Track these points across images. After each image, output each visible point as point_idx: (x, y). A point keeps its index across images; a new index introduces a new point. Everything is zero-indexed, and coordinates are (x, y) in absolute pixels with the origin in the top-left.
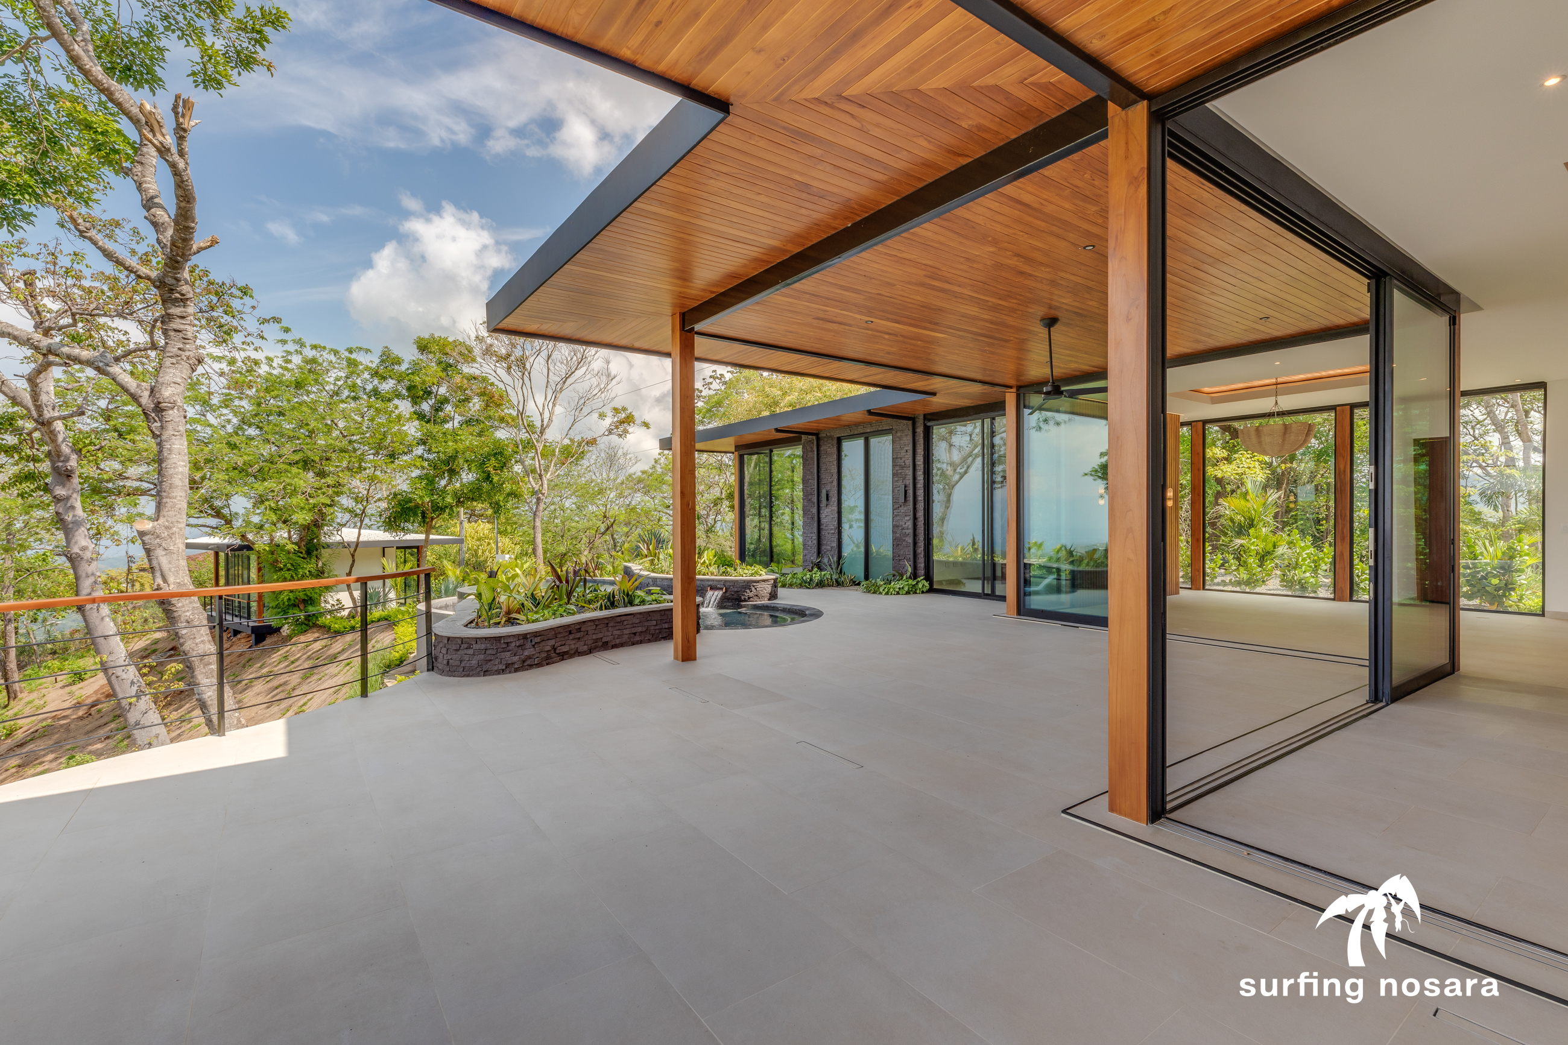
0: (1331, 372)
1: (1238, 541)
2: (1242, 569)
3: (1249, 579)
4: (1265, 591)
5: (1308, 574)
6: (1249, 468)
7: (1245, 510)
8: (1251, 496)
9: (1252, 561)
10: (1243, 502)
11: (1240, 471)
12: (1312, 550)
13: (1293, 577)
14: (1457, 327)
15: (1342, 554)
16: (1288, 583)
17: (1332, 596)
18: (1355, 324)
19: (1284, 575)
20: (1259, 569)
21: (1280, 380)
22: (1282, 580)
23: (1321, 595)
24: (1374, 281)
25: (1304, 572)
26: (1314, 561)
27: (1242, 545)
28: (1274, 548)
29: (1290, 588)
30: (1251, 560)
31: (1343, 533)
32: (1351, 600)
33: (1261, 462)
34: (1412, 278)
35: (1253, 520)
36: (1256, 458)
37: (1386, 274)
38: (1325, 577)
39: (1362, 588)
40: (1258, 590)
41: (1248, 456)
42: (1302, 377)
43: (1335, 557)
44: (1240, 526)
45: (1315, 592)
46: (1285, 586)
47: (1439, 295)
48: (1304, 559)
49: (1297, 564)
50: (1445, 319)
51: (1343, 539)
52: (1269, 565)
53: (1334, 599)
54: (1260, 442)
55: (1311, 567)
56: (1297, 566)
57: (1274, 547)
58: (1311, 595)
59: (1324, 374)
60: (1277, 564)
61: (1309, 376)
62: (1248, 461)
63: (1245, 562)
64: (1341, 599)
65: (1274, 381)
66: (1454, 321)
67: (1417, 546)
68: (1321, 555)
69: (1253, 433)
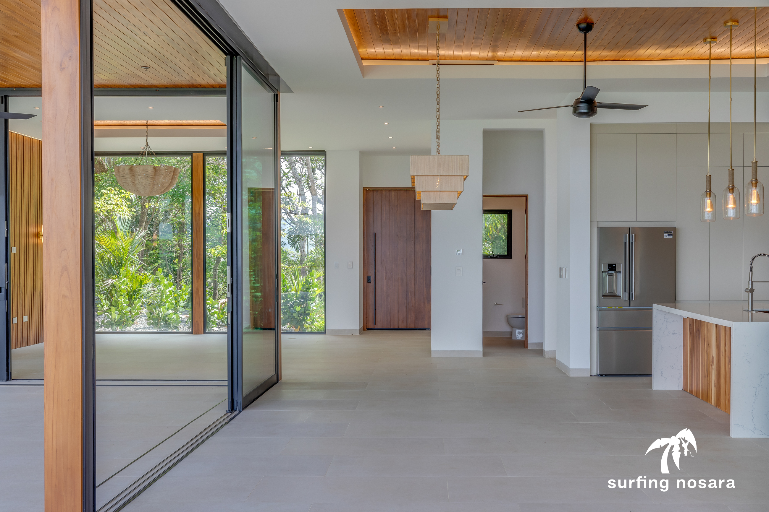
0: (190, 122)
1: (110, 281)
2: (113, 309)
3: (120, 319)
4: (133, 330)
5: (170, 311)
6: (117, 205)
7: (115, 248)
8: (120, 234)
9: (123, 300)
10: (112, 240)
11: (109, 208)
12: (172, 288)
13: (158, 314)
14: (278, 103)
15: (198, 290)
16: (154, 320)
17: (190, 330)
18: (212, 86)
19: (151, 313)
20: (129, 309)
21: (150, 122)
22: (150, 318)
23: (181, 330)
24: (229, 57)
25: (168, 309)
26: (175, 299)
27: (113, 286)
28: (141, 287)
29: (156, 325)
30: (121, 300)
31: (198, 270)
32: (205, 333)
33: (127, 199)
34: (253, 60)
35: (121, 259)
36: (123, 195)
37: (237, 54)
38: (183, 314)
39: (212, 321)
40: (128, 329)
41: (116, 193)
42: (167, 122)
43: (192, 293)
44: (110, 265)
45: (176, 328)
46: (152, 324)
47: (268, 75)
48: (167, 297)
49: (161, 302)
50: (271, 95)
51: (198, 276)
52: (138, 304)
53: (191, 333)
54: (134, 182)
55: (172, 304)
56: (161, 304)
57: (141, 285)
58: (174, 331)
59: (184, 122)
60: (143, 303)
61: (173, 122)
62: (115, 197)
63: (116, 302)
64: (197, 333)
65: (144, 122)
66: (276, 98)
67: (251, 281)
68: (180, 292)
69: (128, 172)
